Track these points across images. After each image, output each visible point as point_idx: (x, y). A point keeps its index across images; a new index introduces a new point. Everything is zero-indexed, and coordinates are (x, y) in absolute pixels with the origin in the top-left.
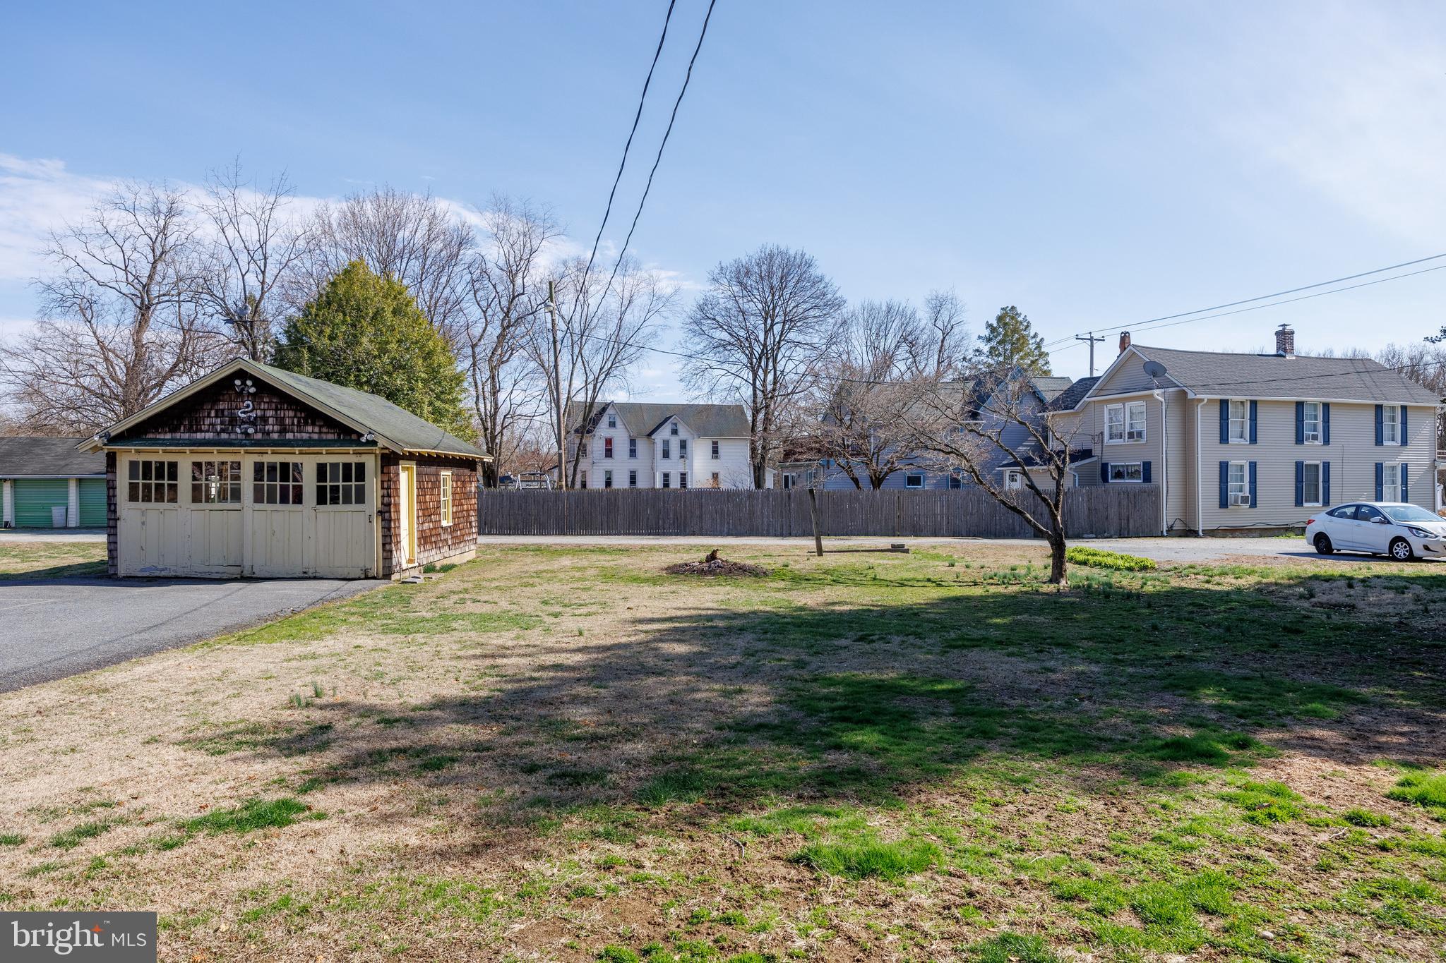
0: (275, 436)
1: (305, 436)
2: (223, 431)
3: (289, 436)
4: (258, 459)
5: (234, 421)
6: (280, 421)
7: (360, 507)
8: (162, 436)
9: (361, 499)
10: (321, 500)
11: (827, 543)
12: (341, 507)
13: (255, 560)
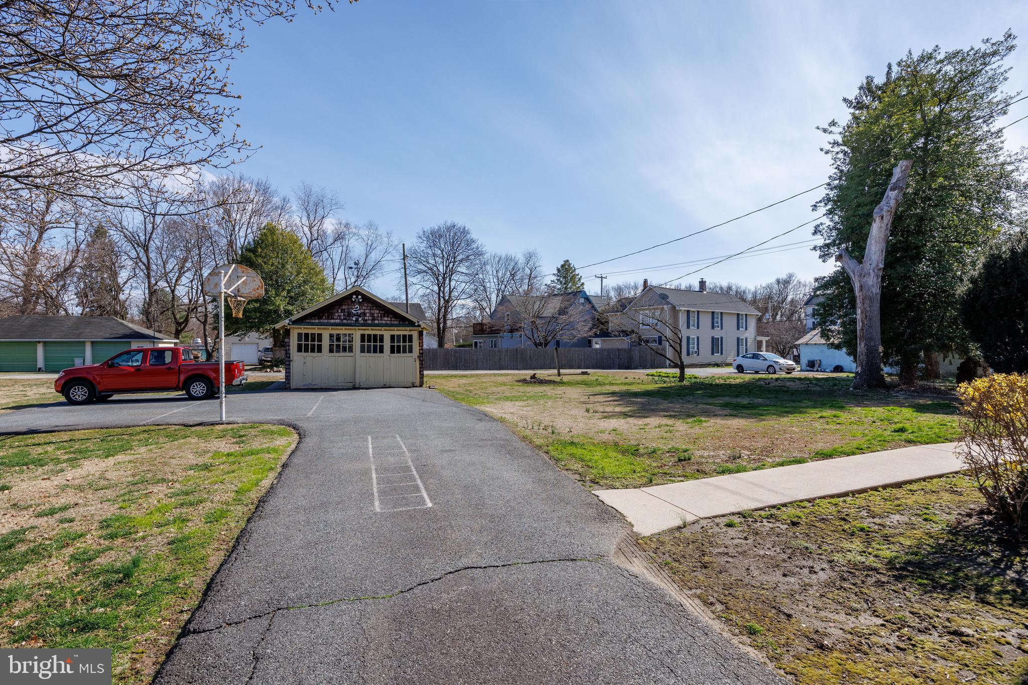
0: (370, 322)
1: (384, 322)
2: (344, 319)
3: (376, 322)
4: (363, 332)
5: (350, 315)
6: (372, 315)
7: (410, 354)
8: (313, 321)
9: (411, 351)
10: (392, 351)
11: (562, 371)
12: (402, 354)
13: (360, 379)
